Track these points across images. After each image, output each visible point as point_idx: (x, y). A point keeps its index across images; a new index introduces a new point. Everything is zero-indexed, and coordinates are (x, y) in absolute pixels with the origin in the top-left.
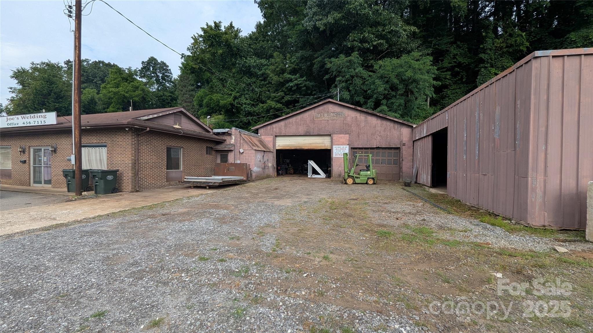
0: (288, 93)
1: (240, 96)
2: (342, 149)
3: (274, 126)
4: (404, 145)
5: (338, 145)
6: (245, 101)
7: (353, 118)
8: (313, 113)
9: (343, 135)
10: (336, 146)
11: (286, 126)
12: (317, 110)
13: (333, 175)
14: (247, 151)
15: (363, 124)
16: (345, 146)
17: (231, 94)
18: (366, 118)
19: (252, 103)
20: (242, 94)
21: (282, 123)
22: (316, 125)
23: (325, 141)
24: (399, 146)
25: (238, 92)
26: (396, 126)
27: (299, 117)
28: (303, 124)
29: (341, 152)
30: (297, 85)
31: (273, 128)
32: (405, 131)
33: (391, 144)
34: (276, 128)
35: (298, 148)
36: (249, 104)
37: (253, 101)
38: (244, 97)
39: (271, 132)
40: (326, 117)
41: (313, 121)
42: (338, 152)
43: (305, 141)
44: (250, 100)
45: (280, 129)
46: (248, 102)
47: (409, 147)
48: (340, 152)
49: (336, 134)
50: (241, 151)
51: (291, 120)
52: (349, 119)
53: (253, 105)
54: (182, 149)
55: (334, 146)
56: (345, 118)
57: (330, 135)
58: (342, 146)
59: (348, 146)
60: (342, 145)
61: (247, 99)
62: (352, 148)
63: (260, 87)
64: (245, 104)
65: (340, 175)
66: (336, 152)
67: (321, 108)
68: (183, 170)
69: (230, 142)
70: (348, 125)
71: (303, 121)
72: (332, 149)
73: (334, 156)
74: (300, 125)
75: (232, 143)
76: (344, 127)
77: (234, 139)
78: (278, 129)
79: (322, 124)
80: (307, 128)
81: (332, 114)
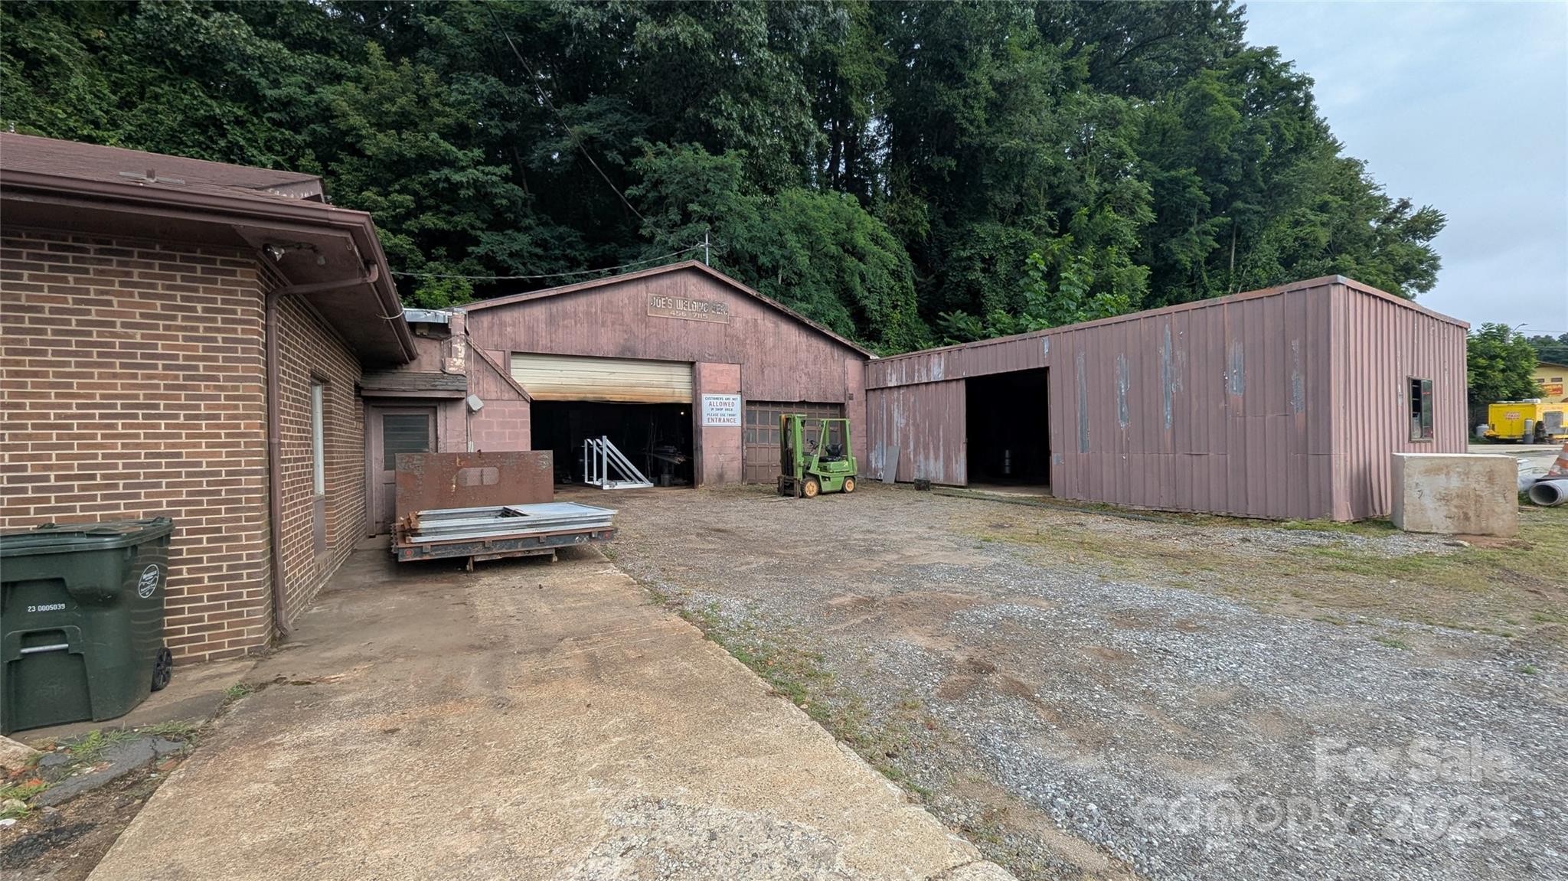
2: (725, 404)
3: (507, 316)
4: (851, 398)
5: (715, 392)
7: (747, 322)
8: (645, 294)
9: (727, 366)
10: (709, 396)
11: (551, 321)
12: (654, 285)
13: (705, 476)
14: (495, 406)
15: (770, 342)
16: (731, 397)
18: (777, 326)
21: (539, 312)
22: (654, 330)
23: (675, 378)
24: (842, 400)
26: (837, 353)
27: (598, 299)
28: (613, 323)
29: (723, 412)
31: (502, 324)
32: (853, 365)
33: (829, 396)
34: (514, 325)
35: (590, 397)
39: (498, 338)
40: (680, 310)
41: (643, 317)
42: (715, 412)
43: (612, 377)
45: (530, 329)
47: (859, 404)
48: (719, 412)
49: (710, 361)
50: (475, 403)
51: (569, 305)
52: (738, 324)
54: (319, 390)
55: (704, 396)
56: (730, 320)
57: (692, 364)
58: (724, 397)
59: (738, 397)
60: (723, 392)
62: (749, 403)
65: (721, 477)
66: (711, 412)
67: (666, 282)
68: (326, 492)
69: (439, 365)
70: (738, 339)
71: (612, 313)
72: (700, 404)
73: (705, 423)
74: (604, 324)
75: (451, 370)
76: (728, 343)
77: (462, 355)
78: (522, 329)
79: (671, 330)
80: (626, 336)
81: (696, 305)
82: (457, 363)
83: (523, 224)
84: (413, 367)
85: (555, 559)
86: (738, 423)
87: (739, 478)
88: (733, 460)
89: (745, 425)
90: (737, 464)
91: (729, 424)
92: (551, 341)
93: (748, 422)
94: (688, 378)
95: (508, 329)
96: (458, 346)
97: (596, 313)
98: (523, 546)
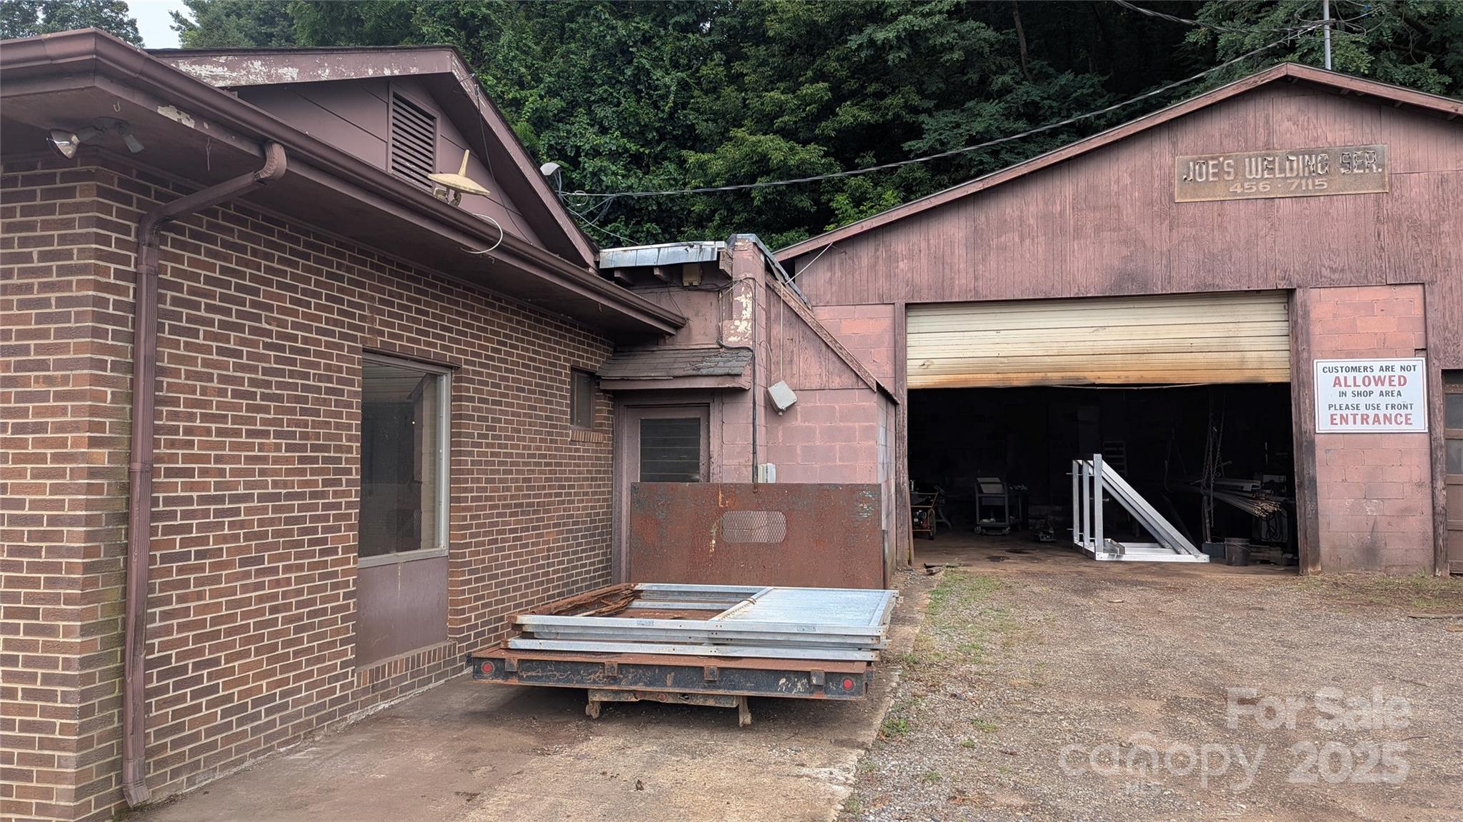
0: (853, 85)
1: (565, 115)
2: (1380, 381)
3: (900, 243)
5: (1350, 355)
6: (591, 138)
8: (1167, 160)
9: (1383, 294)
10: (1331, 363)
11: (976, 242)
12: (1190, 138)
13: (1324, 548)
14: (818, 401)
16: (1397, 363)
17: (517, 104)
19: (633, 147)
20: (573, 105)
21: (955, 229)
22: (1189, 231)
23: (1247, 329)
25: (552, 93)
27: (1067, 189)
28: (1098, 229)
29: (1374, 399)
30: (913, 37)
31: (892, 259)
34: (911, 257)
35: (1055, 378)
36: (614, 156)
37: (640, 135)
38: (585, 119)
39: (882, 283)
40: (1255, 179)
41: (1164, 207)
42: (1349, 400)
43: (1102, 335)
44: (623, 135)
45: (940, 260)
46: (610, 142)
48: (1362, 401)
49: (1331, 285)
50: (783, 395)
51: (1010, 207)
52: (1417, 189)
53: (636, 160)
54: (445, 383)
55: (1319, 365)
56: (1391, 183)
57: (1289, 294)
58: (1377, 364)
59: (1420, 362)
60: (1376, 354)
61: (604, 131)
62: (1447, 374)
63: (676, 66)
64: (595, 152)
65: (1370, 553)
66: (1338, 401)
67: (1218, 127)
68: (451, 546)
69: (715, 335)
70: (1415, 224)
71: (1095, 209)
72: (1308, 383)
73: (1323, 424)
74: (1078, 233)
75: (732, 340)
76: (1387, 240)
77: (747, 314)
78: (924, 261)
79: (1231, 228)
80: (1125, 252)
81: (1298, 162)
82: (740, 329)
83: (995, 87)
84: (681, 341)
85: (746, 718)
86: (1419, 423)
87: (1424, 556)
88: (1405, 512)
89: (1440, 430)
90: (1419, 524)
91: (1393, 427)
92: (976, 279)
93: (1449, 422)
94: (1282, 327)
95: (901, 265)
96: (742, 299)
97: (1062, 214)
98: (675, 684)
